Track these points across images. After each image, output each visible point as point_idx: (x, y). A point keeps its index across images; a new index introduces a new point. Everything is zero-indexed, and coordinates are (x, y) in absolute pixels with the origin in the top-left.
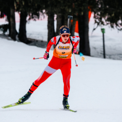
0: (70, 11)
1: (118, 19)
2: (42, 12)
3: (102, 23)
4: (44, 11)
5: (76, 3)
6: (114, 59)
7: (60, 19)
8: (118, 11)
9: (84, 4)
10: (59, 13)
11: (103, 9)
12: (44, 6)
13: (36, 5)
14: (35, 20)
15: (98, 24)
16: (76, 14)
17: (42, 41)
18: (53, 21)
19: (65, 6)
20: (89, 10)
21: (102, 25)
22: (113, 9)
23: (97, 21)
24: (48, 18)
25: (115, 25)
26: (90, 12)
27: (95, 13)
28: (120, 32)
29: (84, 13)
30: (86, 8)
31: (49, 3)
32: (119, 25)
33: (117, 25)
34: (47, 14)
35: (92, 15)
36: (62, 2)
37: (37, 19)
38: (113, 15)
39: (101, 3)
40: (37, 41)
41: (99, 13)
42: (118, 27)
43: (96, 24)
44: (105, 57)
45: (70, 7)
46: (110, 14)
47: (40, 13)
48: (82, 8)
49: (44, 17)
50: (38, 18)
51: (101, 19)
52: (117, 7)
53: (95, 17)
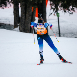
1: (70, 6)
4: (10, 0)
6: (67, 37)
7: (23, 7)
10: (23, 2)
16: (36, 2)
17: (9, 25)
18: (18, 8)
24: (14, 6)
25: (67, 11)
28: (71, 15)
32: (71, 10)
33: (69, 10)
37: (4, 7)
38: (66, 2)
42: (69, 12)
43: (52, 10)
44: (60, 36)
49: (10, 6)
50: (6, 6)
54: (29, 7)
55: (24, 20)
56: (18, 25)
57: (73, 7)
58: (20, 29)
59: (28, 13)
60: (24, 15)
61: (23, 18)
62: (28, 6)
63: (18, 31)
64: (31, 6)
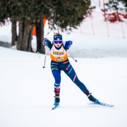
0: (29, 19)
1: (67, 25)
2: (7, 19)
3: (55, 28)
4: (9, 19)
5: (34, 13)
7: (21, 26)
8: (67, 19)
9: (40, 13)
10: (21, 20)
11: (55, 17)
12: (9, 15)
13: (2, 14)
14: (1, 26)
15: (52, 29)
16: (34, 21)
17: (7, 43)
18: (16, 26)
19: (25, 15)
20: (44, 18)
21: (54, 30)
22: (62, 17)
23: (51, 26)
24: (12, 25)
25: (64, 30)
26: (45, 19)
27: (49, 20)
28: (69, 35)
29: (40, 21)
30: (42, 16)
31: (12, 13)
32: (68, 30)
33: (66, 30)
34: (11, 21)
35: (47, 22)
36: (23, 12)
38: (63, 22)
39: (54, 13)
40: (3, 43)
41: (52, 20)
42: (67, 32)
43: (50, 29)
45: (29, 15)
46: (61, 21)
47: (6, 21)
48: (39, 17)
49: (9, 24)
50: (4, 24)
51: (53, 25)
52: (66, 15)
53: (49, 24)
54: (27, 26)
55: (21, 39)
56: (16, 43)
57: (70, 26)
58: (17, 47)
59: (25, 31)
60: (21, 33)
61: (21, 36)
62: (26, 24)
63: (15, 49)
64: (29, 25)
